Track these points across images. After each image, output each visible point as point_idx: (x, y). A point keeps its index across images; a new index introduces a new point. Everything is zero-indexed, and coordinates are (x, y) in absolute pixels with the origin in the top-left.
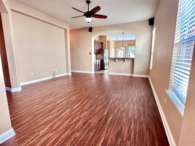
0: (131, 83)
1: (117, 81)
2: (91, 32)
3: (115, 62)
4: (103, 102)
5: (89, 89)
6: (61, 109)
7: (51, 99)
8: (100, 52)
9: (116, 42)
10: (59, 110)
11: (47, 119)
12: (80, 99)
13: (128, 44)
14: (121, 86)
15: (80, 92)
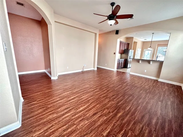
0: (154, 90)
1: (136, 83)
2: (118, 34)
3: (138, 63)
4: (109, 112)
5: (103, 89)
6: (67, 108)
7: (68, 93)
8: (125, 52)
9: (144, 43)
10: (66, 109)
11: (51, 117)
12: (90, 100)
13: (158, 45)
14: (139, 92)
15: (94, 90)
